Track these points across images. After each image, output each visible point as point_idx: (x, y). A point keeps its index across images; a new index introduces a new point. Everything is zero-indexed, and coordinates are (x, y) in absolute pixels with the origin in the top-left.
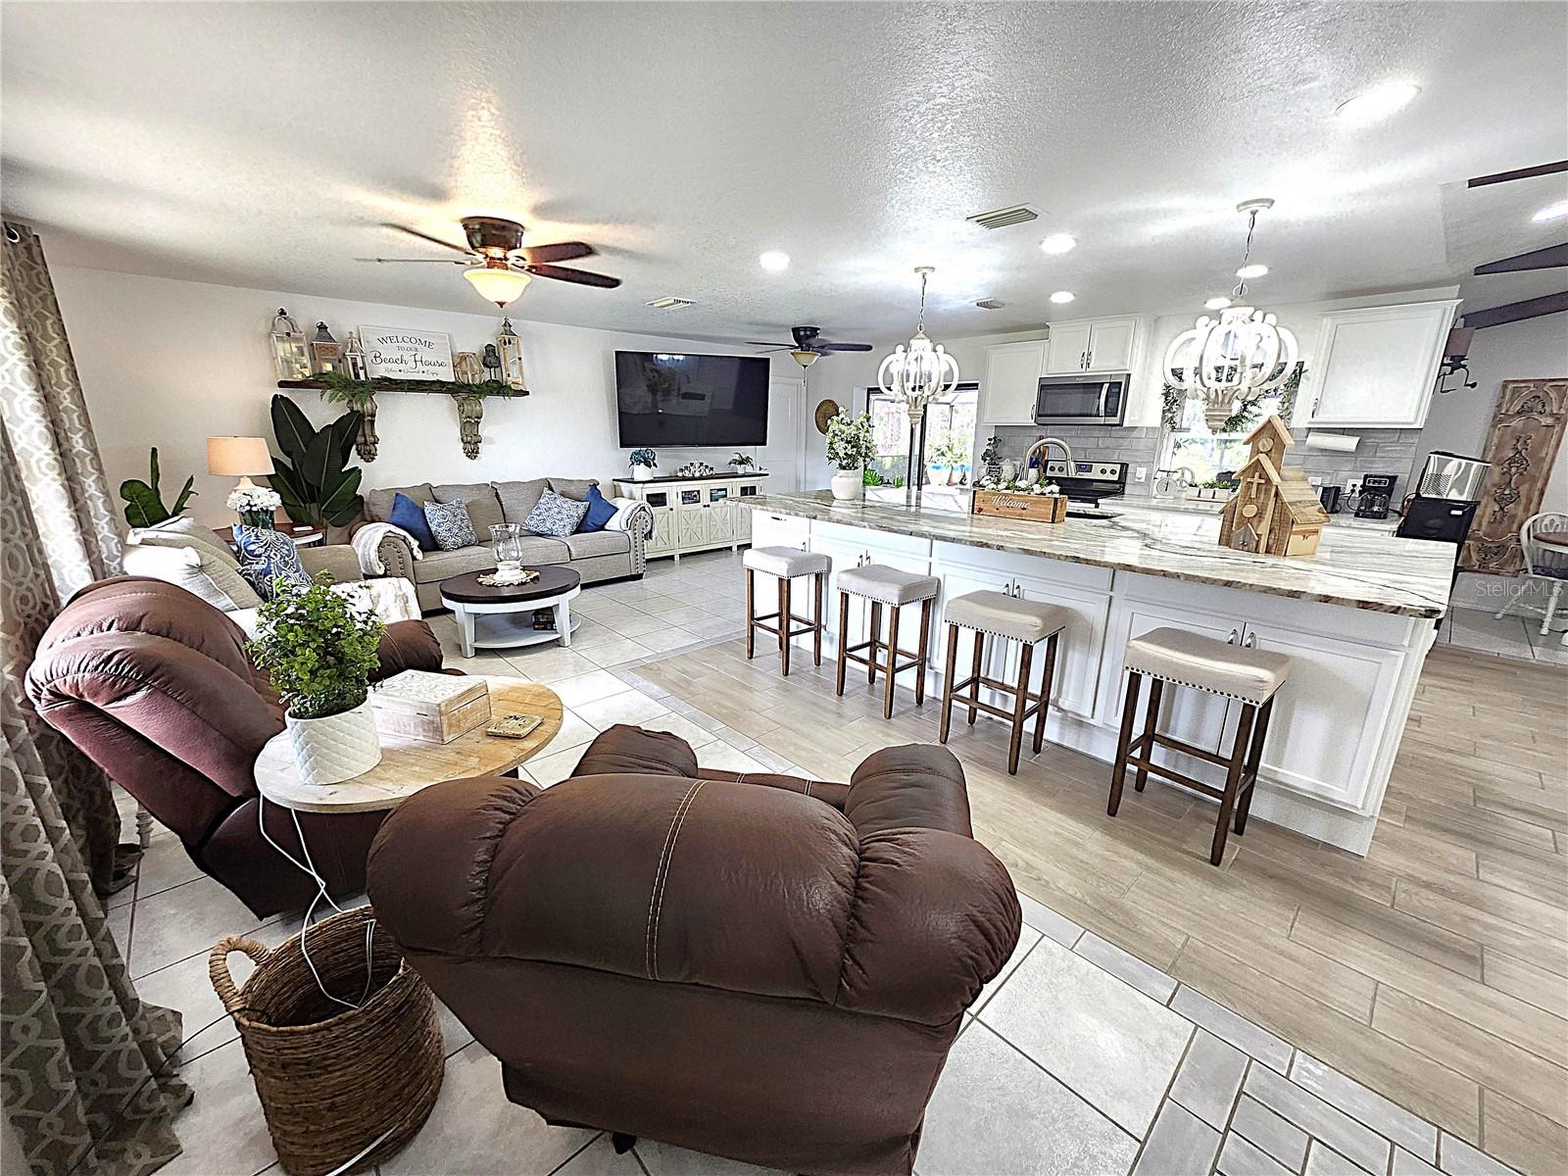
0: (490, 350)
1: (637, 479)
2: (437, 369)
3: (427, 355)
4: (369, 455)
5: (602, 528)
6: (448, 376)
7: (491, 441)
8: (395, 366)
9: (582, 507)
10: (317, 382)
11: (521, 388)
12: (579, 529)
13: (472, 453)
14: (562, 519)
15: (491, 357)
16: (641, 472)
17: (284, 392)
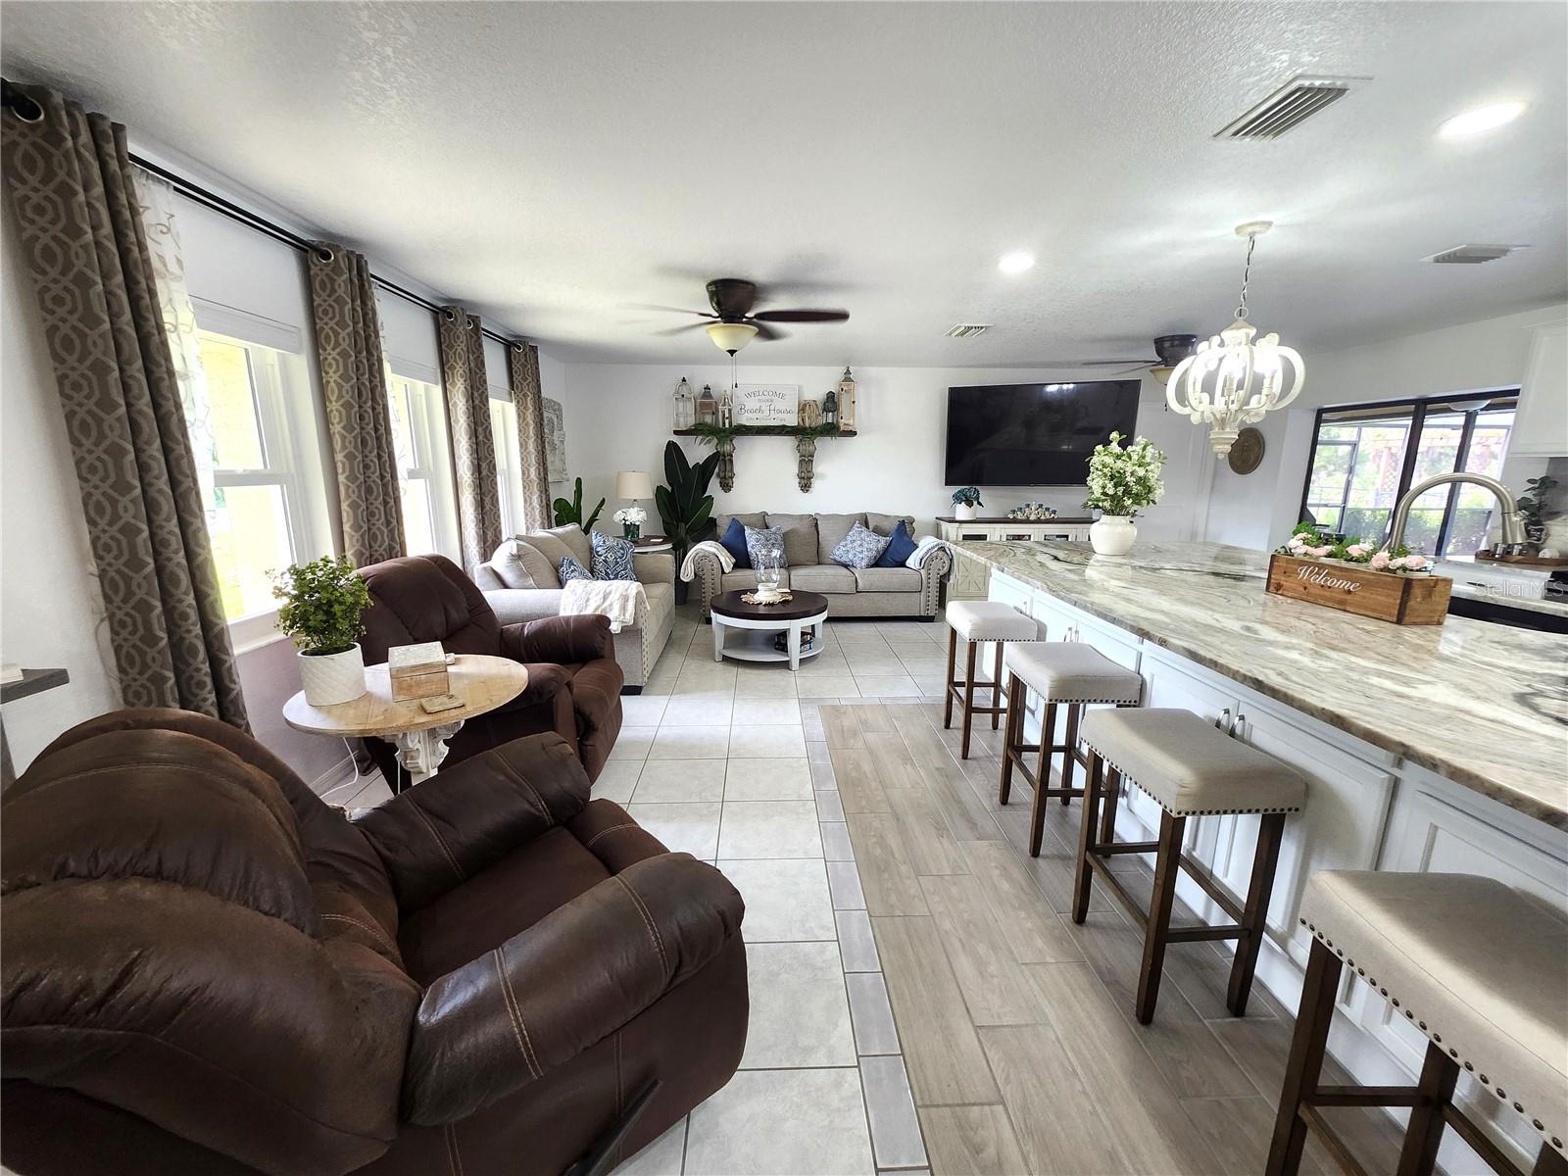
0: (831, 396)
1: (958, 518)
2: (785, 416)
3: (780, 404)
4: (726, 486)
5: (903, 565)
6: (792, 420)
7: (823, 476)
8: (755, 416)
9: (883, 542)
10: (696, 431)
11: (850, 428)
12: (878, 562)
13: (806, 484)
14: (862, 552)
15: (831, 402)
16: (962, 512)
17: (675, 439)
